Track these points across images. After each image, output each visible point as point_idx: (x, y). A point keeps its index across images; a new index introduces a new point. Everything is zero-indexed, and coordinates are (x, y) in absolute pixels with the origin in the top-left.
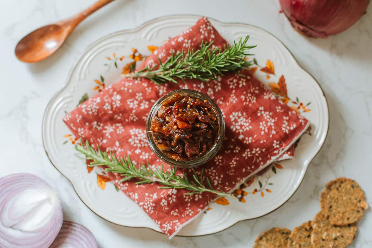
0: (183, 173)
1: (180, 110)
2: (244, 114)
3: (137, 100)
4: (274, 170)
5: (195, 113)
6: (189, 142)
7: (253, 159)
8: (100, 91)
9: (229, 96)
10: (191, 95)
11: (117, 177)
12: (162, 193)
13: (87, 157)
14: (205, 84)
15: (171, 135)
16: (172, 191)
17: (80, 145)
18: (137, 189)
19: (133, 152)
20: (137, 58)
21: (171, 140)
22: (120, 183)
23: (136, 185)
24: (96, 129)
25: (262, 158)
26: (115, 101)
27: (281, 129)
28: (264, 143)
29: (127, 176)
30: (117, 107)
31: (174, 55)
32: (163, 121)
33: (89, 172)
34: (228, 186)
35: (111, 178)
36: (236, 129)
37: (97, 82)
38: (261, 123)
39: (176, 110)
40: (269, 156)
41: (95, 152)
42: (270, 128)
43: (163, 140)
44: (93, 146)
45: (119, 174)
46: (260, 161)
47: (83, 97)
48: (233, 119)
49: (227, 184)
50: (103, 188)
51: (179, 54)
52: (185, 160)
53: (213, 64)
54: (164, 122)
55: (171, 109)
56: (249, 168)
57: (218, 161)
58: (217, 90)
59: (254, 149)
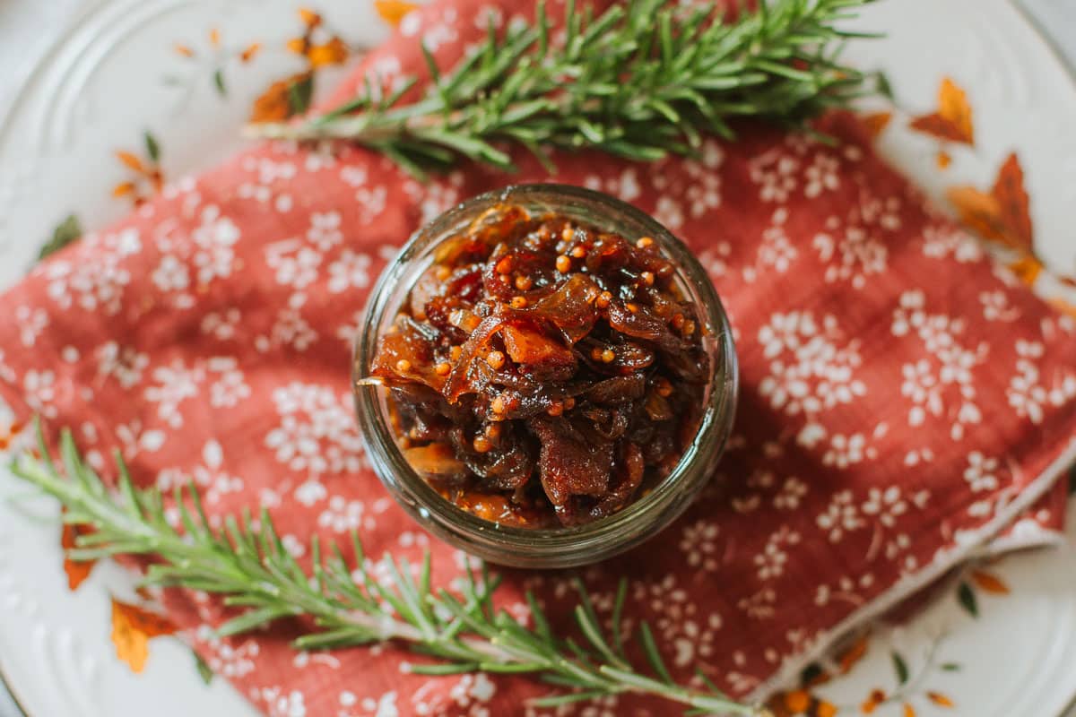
0: (529, 595)
1: (521, 282)
2: (830, 322)
3: (314, 246)
4: (968, 601)
5: (591, 294)
6: (563, 438)
7: (869, 541)
8: (140, 202)
9: (758, 240)
10: (573, 217)
11: (206, 613)
12: (421, 693)
13: (64, 509)
14: (644, 173)
15: (472, 397)
16: (473, 684)
17: (36, 455)
18: (300, 673)
19: (289, 496)
20: (319, 55)
21: (472, 425)
22: (223, 641)
23: (297, 651)
24: (113, 379)
25: (914, 538)
26: (208, 251)
27: (1004, 400)
28: (922, 463)
29: (254, 607)
30: (216, 279)
31: (500, 38)
32: (436, 332)
33: (73, 585)
34: (744, 671)
35: (177, 618)
36: (790, 398)
37: (129, 160)
38: (908, 371)
39: (502, 278)
40: (945, 530)
41: (106, 486)
42: (951, 396)
43: (436, 422)
44: (95, 459)
45: (216, 597)
46: (903, 554)
47: (58, 231)
48: (773, 348)
49: (740, 659)
50: (136, 667)
51: (523, 34)
52: (536, 526)
53: (687, 75)
54: (440, 339)
55: (474, 279)
56: (846, 584)
57: (697, 546)
58: (698, 209)
59: (875, 494)
